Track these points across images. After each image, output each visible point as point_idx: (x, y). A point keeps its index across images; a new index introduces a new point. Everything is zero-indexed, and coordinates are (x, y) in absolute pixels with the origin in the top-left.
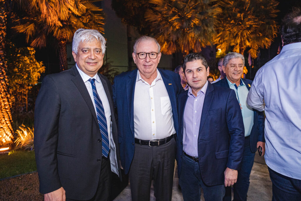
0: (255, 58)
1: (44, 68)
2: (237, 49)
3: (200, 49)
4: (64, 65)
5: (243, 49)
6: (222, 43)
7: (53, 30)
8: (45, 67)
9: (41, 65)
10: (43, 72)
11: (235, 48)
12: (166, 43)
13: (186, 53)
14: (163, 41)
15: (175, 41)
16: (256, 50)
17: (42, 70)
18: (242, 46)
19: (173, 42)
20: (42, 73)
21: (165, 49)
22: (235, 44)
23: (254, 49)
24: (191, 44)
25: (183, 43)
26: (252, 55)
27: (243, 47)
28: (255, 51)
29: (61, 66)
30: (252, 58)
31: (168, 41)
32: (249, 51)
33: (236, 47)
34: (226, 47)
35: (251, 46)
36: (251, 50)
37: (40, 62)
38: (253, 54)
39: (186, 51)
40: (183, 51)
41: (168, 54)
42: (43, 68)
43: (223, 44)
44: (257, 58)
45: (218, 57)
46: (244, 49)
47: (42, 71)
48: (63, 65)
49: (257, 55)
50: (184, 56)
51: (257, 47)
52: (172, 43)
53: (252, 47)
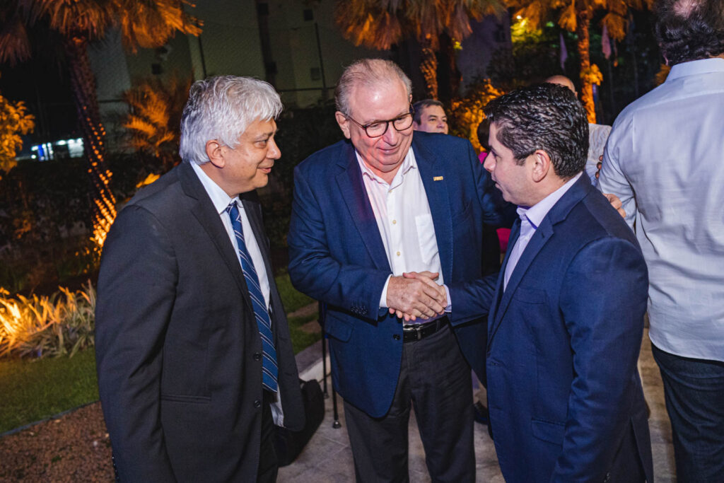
0: (620, 41)
1: (31, 119)
2: (568, 16)
3: (469, 27)
4: (88, 106)
5: (585, 17)
6: (526, 6)
7: (48, 10)
8: (34, 118)
9: (22, 113)
10: (29, 130)
11: (563, 15)
12: (371, 18)
13: (430, 41)
14: (362, 13)
15: (398, 10)
16: (620, 15)
17: (25, 125)
18: (584, 9)
19: (391, 14)
20: (25, 133)
21: (370, 33)
22: (563, 4)
23: (614, 13)
24: (443, 12)
25: (419, 14)
26: (610, 30)
27: (586, 12)
28: (619, 18)
29: (79, 110)
30: (611, 38)
31: (376, 11)
32: (604, 21)
33: (566, 12)
34: (538, 13)
35: (607, 5)
36: (609, 18)
37: (17, 103)
38: (615, 28)
39: (428, 36)
40: (421, 37)
41: (379, 48)
42: (27, 119)
43: (531, 7)
44: (625, 37)
45: (517, 39)
46: (590, 16)
47: (25, 129)
48: (85, 108)
49: (625, 30)
50: (424, 50)
51: (623, 6)
52: (387, 15)
53: (611, 8)
